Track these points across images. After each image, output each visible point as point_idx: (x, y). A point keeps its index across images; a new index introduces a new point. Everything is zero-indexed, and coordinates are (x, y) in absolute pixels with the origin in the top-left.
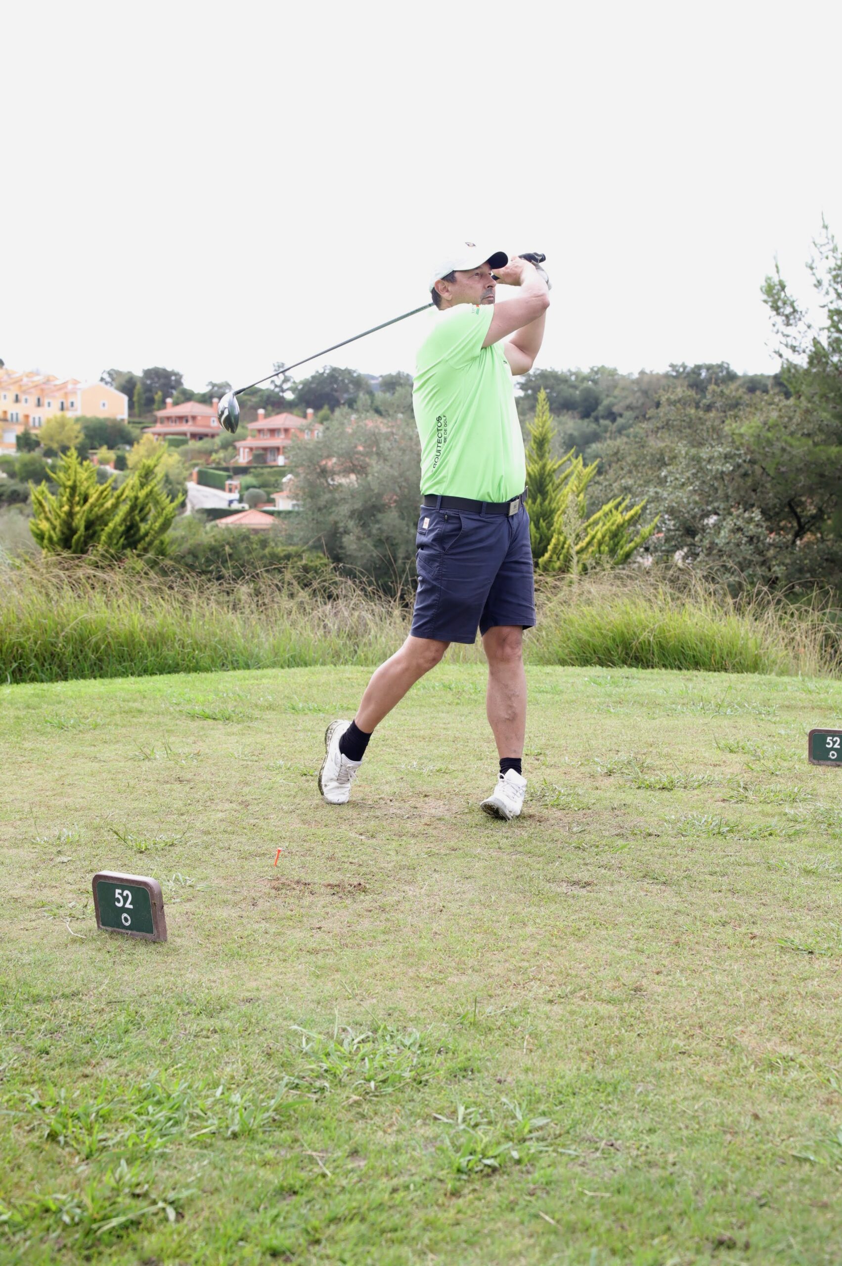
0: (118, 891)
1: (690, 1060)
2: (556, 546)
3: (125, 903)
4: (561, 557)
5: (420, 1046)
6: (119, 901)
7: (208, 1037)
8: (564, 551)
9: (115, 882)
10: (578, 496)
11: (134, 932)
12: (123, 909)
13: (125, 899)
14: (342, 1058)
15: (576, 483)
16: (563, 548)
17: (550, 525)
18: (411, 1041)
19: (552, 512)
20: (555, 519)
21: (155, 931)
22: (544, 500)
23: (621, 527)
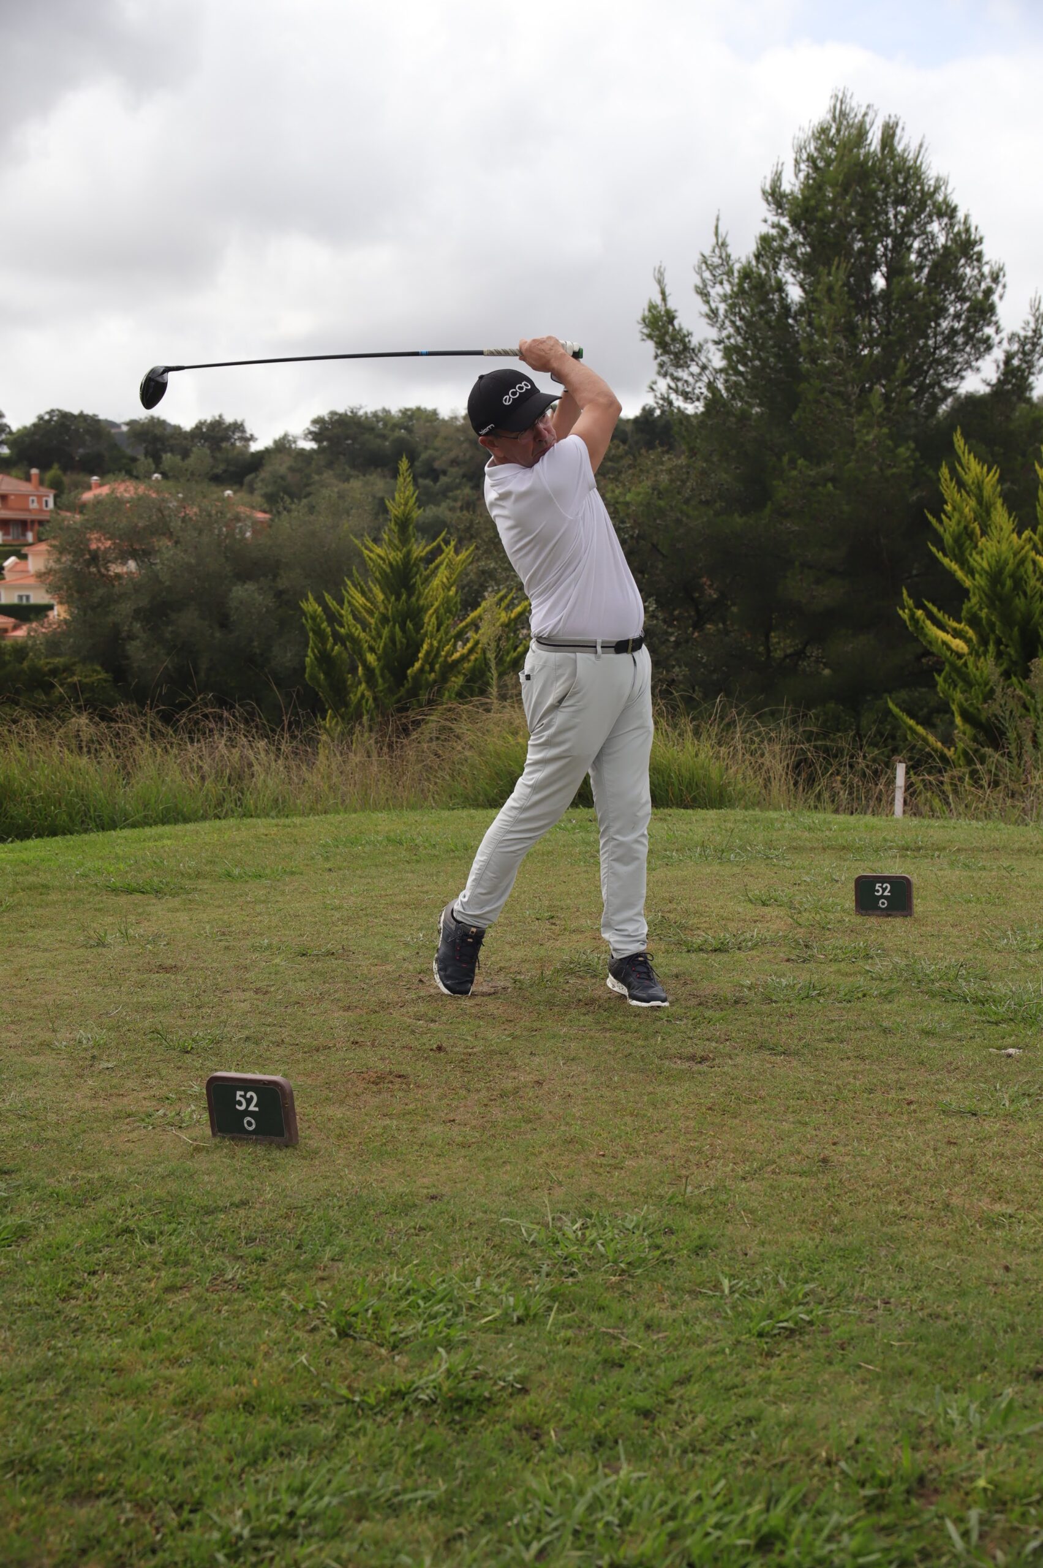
0: (239, 1093)
2: (428, 653)
3: (248, 1105)
4: (437, 666)
5: (645, 1228)
6: (240, 1104)
8: (441, 659)
9: (237, 1084)
10: (449, 590)
11: (259, 1137)
12: (246, 1113)
13: (249, 1101)
15: (446, 573)
16: (437, 655)
17: (419, 626)
18: (634, 1225)
19: (422, 610)
20: (426, 620)
21: (286, 1135)
22: (409, 596)
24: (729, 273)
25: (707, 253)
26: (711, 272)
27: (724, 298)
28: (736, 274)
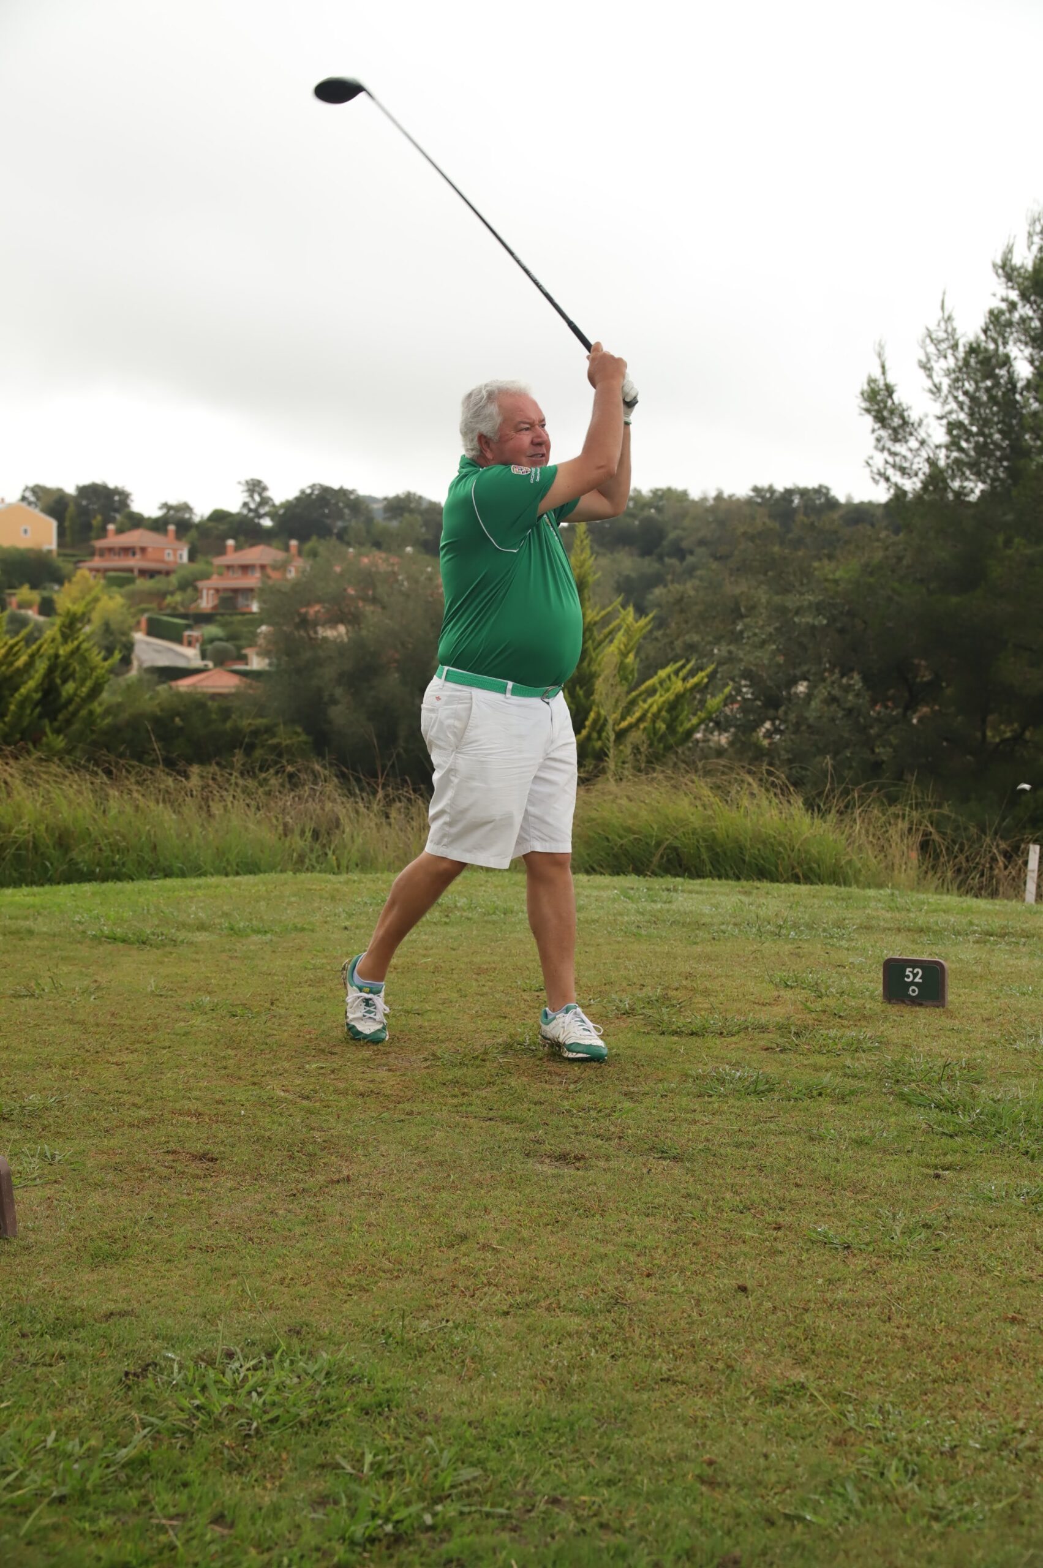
1: (674, 1389)
2: (595, 722)
4: (604, 734)
5: (328, 1374)
7: (51, 1365)
10: (626, 656)
14: (224, 1391)
15: (624, 639)
17: (589, 693)
18: (316, 1367)
19: (593, 676)
20: (596, 686)
23: (679, 697)
24: (955, 347)
25: (933, 327)
26: (936, 345)
27: (948, 372)
28: (961, 349)
